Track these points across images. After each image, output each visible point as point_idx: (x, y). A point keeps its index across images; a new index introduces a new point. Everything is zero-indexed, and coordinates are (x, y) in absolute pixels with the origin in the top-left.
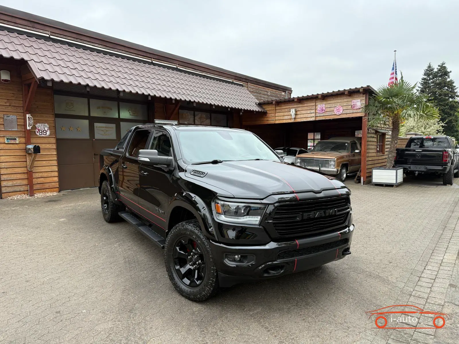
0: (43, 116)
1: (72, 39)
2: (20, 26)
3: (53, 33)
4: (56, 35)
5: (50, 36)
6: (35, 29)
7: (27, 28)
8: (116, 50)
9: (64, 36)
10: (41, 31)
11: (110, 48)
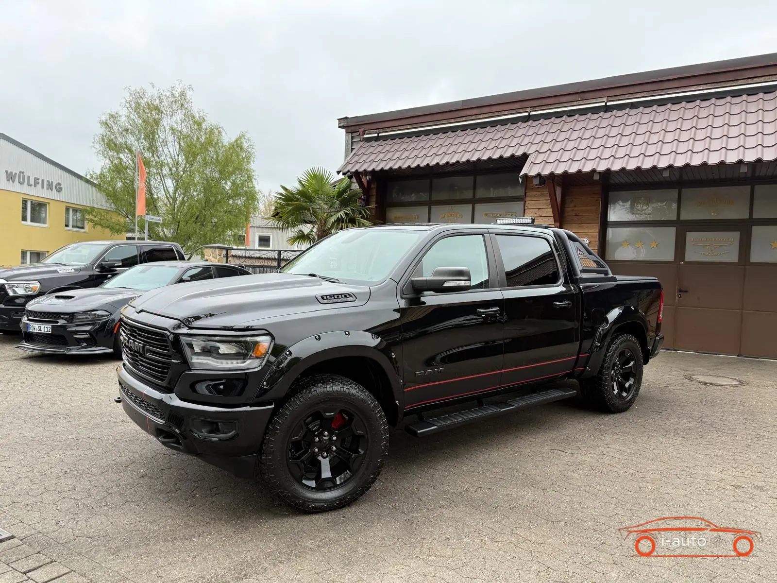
0: (583, 227)
1: (644, 94)
2: (565, 105)
3: (611, 98)
4: (618, 98)
5: (606, 103)
6: (585, 102)
7: (575, 103)
8: (740, 82)
9: (630, 95)
10: (594, 101)
11: (727, 83)
